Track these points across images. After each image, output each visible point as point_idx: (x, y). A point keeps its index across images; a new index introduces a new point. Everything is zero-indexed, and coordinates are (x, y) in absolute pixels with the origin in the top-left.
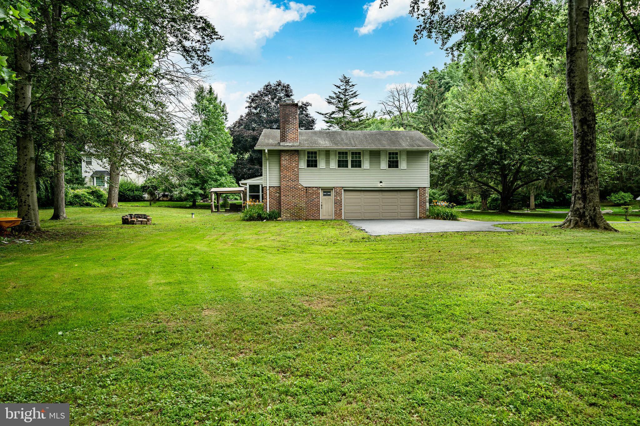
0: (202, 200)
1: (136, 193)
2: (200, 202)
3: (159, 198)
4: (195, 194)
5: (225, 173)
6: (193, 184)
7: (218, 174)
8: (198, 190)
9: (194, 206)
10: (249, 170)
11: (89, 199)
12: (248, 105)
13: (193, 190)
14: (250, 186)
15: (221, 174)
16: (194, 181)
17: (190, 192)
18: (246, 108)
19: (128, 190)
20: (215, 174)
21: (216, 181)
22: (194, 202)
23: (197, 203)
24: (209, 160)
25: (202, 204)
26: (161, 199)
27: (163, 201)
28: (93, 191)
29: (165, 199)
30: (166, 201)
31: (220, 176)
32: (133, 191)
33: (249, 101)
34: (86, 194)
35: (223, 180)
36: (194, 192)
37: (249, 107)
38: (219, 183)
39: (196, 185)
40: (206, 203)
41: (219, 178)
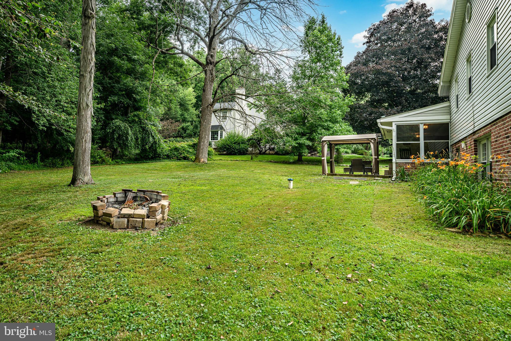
0: (309, 153)
1: (242, 146)
2: (307, 155)
3: (265, 151)
4: (301, 145)
5: (340, 119)
6: (298, 134)
7: (330, 121)
8: (304, 141)
9: (300, 161)
10: (370, 114)
11: (188, 152)
12: (366, 40)
13: (298, 141)
14: (399, 127)
15: (334, 121)
16: (301, 130)
17: (294, 144)
18: (364, 44)
19: (235, 143)
20: (326, 121)
21: (328, 129)
22: (300, 155)
23: (303, 157)
24: (320, 101)
25: (309, 158)
26: (268, 152)
27: (269, 154)
28: (194, 144)
29: (271, 152)
30: (272, 154)
31: (333, 123)
32: (239, 144)
33: (368, 36)
34: (186, 146)
35: (337, 127)
36: (299, 144)
37: (367, 42)
38: (331, 132)
39: (303, 135)
40: (314, 157)
41: (331, 125)
